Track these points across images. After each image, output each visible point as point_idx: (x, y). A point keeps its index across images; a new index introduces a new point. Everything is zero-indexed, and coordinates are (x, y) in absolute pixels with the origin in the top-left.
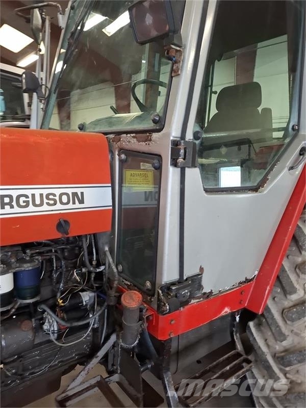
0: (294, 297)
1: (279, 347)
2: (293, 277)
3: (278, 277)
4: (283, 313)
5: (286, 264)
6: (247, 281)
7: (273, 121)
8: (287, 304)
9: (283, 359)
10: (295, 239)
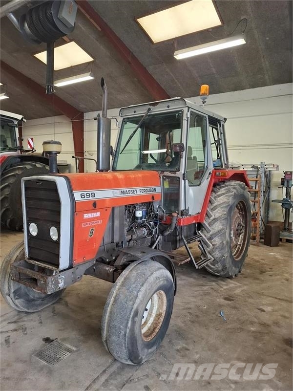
0: (212, 218)
1: (209, 235)
2: (211, 213)
3: (206, 214)
4: (209, 224)
5: (208, 209)
6: (199, 213)
7: (193, 150)
8: (210, 221)
9: (210, 239)
10: (210, 201)
